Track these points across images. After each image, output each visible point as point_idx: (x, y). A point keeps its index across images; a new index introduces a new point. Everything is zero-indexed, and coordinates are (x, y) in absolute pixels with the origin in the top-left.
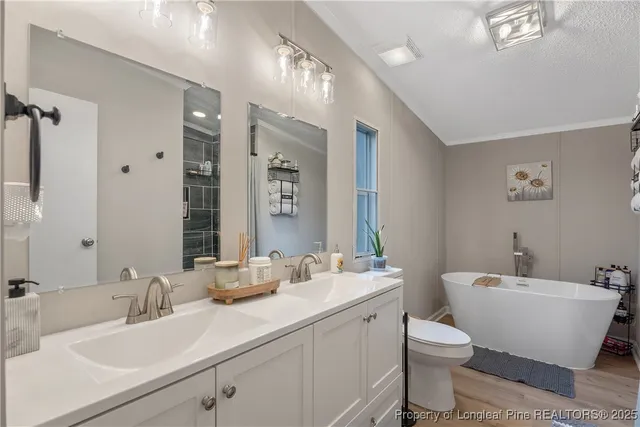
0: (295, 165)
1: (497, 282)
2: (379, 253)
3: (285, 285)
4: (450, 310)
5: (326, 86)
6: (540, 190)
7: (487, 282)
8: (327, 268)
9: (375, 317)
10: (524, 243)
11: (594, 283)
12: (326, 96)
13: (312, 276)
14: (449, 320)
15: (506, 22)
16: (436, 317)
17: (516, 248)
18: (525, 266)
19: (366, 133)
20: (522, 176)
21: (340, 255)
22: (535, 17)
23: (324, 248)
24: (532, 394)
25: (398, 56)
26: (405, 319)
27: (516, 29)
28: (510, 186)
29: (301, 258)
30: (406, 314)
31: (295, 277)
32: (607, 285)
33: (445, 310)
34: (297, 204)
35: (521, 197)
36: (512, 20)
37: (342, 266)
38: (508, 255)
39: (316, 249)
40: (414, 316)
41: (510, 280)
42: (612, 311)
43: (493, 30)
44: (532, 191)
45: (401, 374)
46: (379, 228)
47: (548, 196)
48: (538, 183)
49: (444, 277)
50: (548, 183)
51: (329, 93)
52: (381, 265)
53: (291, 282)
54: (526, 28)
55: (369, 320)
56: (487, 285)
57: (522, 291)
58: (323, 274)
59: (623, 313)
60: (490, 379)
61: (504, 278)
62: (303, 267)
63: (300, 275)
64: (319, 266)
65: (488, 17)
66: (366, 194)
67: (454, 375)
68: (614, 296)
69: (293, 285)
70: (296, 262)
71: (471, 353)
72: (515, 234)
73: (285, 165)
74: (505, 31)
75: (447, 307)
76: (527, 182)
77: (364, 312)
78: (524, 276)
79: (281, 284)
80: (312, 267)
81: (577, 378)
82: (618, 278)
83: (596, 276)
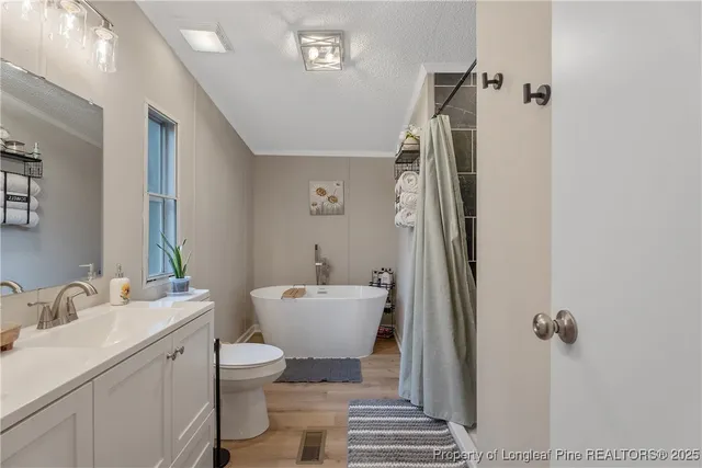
0: (35, 151)
1: (302, 293)
2: (179, 273)
3: (29, 334)
4: (259, 328)
5: (102, 47)
6: (336, 205)
7: (294, 294)
8: (104, 299)
9: (182, 351)
10: (324, 254)
11: (371, 284)
12: (103, 60)
13: (78, 314)
14: (258, 338)
15: (315, 46)
16: (245, 338)
17: (317, 260)
18: (324, 275)
19: (162, 124)
20: (322, 192)
21: (125, 280)
22: (337, 50)
23: (99, 273)
24: (335, 389)
25: (205, 41)
26: (217, 347)
27: (322, 55)
28: (312, 201)
29: (59, 289)
30: (218, 341)
31: (47, 318)
32: (379, 285)
33: (253, 329)
34: (38, 210)
35: (320, 212)
36: (321, 46)
37: (128, 295)
38: (311, 266)
39: (84, 274)
40: (224, 342)
41: (312, 289)
42: (383, 304)
43: (304, 49)
44: (329, 207)
45: (213, 411)
46: (179, 243)
47: (340, 212)
48: (333, 199)
49: (254, 294)
50: (341, 200)
51: (109, 58)
52: (182, 288)
53: (40, 327)
54: (330, 58)
55: (174, 357)
56: (294, 297)
57: (323, 298)
58: (96, 308)
59: (389, 306)
60: (299, 387)
61: (307, 287)
62: (63, 303)
63: (55, 315)
64: (92, 298)
65: (301, 35)
66: (160, 200)
67: (268, 394)
68: (384, 293)
69: (45, 332)
70: (49, 296)
71: (284, 366)
72: (316, 246)
73: (14, 149)
74: (313, 54)
75: (255, 326)
76: (326, 197)
77: (166, 348)
78: (324, 284)
79: (23, 333)
80: (80, 300)
81: (363, 364)
82: (386, 278)
83: (373, 278)
